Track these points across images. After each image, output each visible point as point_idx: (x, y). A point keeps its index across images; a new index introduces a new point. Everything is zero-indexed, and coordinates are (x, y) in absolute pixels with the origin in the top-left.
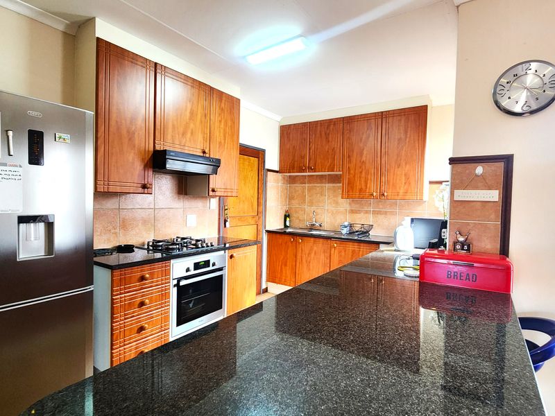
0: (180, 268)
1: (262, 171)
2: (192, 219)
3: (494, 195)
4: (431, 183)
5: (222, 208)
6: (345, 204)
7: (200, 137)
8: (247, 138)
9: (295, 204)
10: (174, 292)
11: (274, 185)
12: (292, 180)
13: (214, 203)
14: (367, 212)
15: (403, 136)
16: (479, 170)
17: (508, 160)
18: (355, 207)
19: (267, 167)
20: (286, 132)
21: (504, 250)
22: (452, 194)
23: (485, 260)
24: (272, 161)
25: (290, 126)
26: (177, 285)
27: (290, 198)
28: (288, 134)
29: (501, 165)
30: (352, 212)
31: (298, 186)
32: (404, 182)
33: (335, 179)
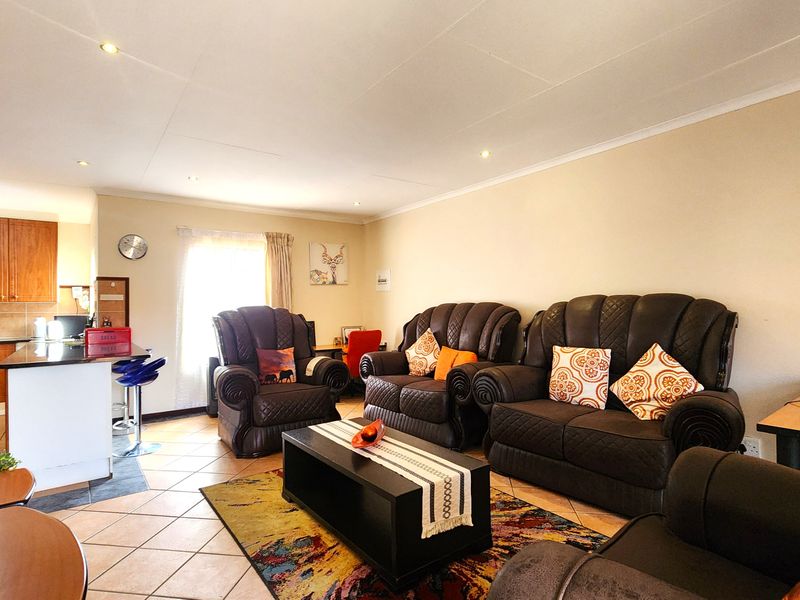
3: (121, 297)
4: (62, 287)
15: (34, 244)
16: (113, 284)
17: (127, 280)
21: (127, 324)
22: (99, 297)
23: (119, 330)
29: (124, 282)
32: (36, 285)
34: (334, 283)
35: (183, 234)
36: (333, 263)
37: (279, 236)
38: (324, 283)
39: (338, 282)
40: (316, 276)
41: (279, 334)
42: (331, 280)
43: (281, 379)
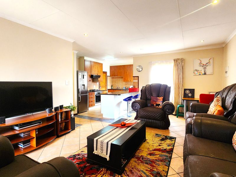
0: (96, 93)
1: (106, 76)
2: (94, 86)
3: (137, 81)
5: (99, 84)
6: (124, 83)
7: (97, 72)
8: (104, 70)
9: (114, 83)
10: (95, 97)
11: (109, 79)
12: (113, 78)
13: (98, 83)
14: (128, 85)
17: (138, 77)
18: (126, 83)
19: (107, 75)
20: (111, 67)
24: (108, 74)
25: (112, 66)
26: (96, 96)
27: (112, 82)
28: (112, 68)
30: (126, 84)
31: (114, 79)
33: (122, 78)
34: (205, 74)
35: (150, 64)
36: (205, 66)
37: (178, 59)
38: (200, 74)
39: (207, 74)
40: (196, 72)
41: (160, 92)
42: (203, 73)
43: (156, 106)
